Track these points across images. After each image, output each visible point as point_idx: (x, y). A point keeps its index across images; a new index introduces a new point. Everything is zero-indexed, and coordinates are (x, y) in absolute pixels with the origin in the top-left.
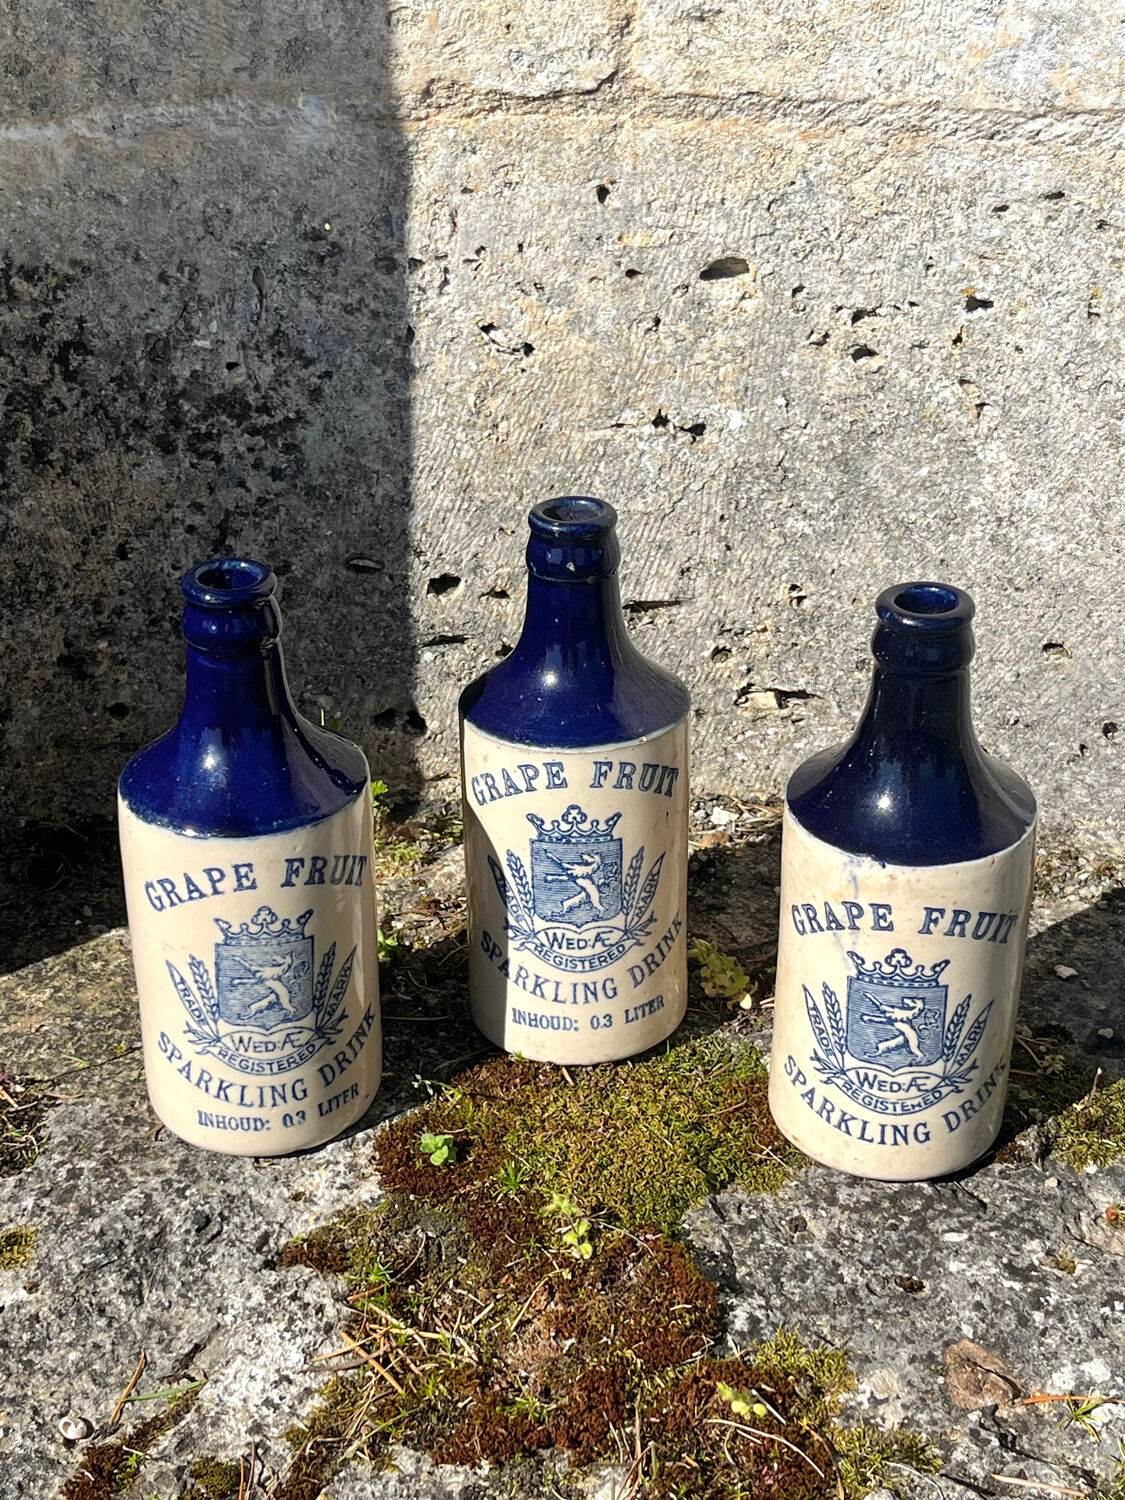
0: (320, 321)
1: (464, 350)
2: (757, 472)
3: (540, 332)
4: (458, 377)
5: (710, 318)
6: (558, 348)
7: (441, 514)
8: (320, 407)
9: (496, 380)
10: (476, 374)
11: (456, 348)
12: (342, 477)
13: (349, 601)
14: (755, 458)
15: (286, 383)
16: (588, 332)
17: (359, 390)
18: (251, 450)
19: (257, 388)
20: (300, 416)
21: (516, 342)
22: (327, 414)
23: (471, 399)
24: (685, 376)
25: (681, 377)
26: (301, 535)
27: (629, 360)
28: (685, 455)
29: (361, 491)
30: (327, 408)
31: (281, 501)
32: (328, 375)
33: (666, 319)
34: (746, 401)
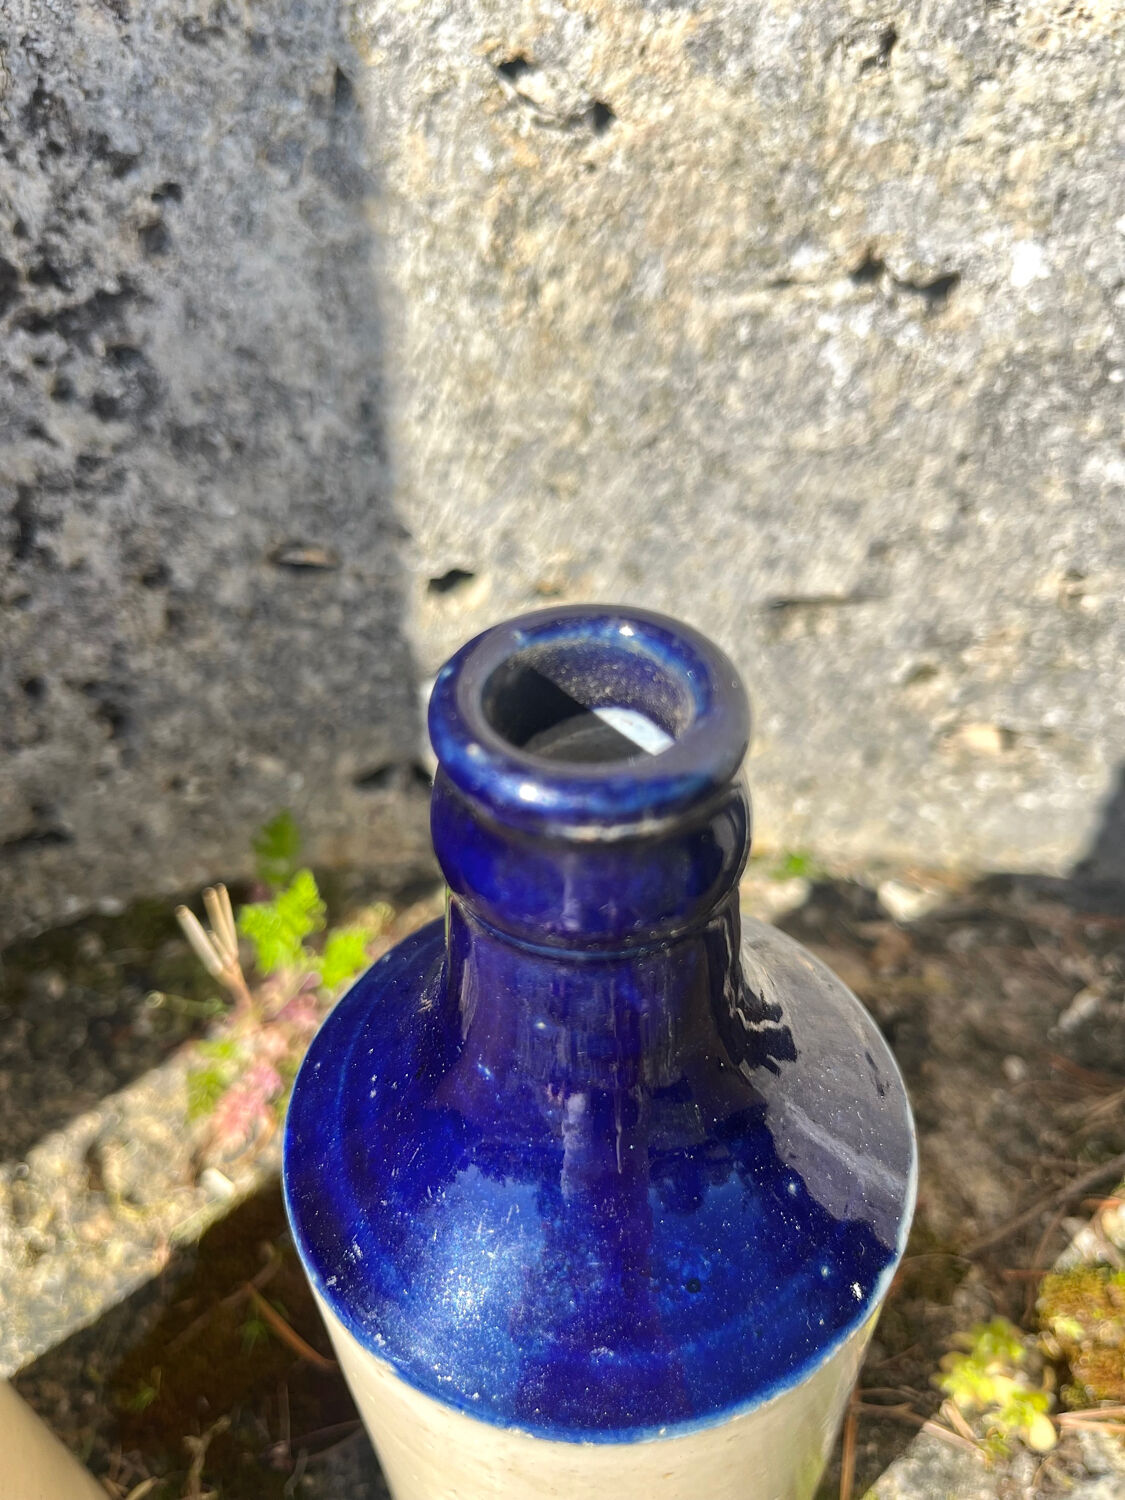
0: (132, 64)
1: (463, 122)
2: (1049, 370)
3: (628, 73)
4: (453, 186)
5: (1010, 34)
6: (667, 110)
7: (439, 466)
8: (169, 265)
9: (535, 188)
10: (492, 178)
11: (447, 119)
12: (239, 406)
13: (286, 619)
14: (1051, 343)
15: (83, 214)
16: (734, 69)
17: (247, 223)
18: (40, 362)
19: (20, 229)
20: (129, 290)
21: (576, 99)
22: (186, 280)
23: (484, 235)
24: (935, 170)
25: (928, 172)
26: (177, 519)
27: (819, 136)
28: (909, 338)
29: (278, 431)
30: (183, 267)
31: (125, 459)
32: (169, 192)
33: (911, 34)
34: (1056, 225)
